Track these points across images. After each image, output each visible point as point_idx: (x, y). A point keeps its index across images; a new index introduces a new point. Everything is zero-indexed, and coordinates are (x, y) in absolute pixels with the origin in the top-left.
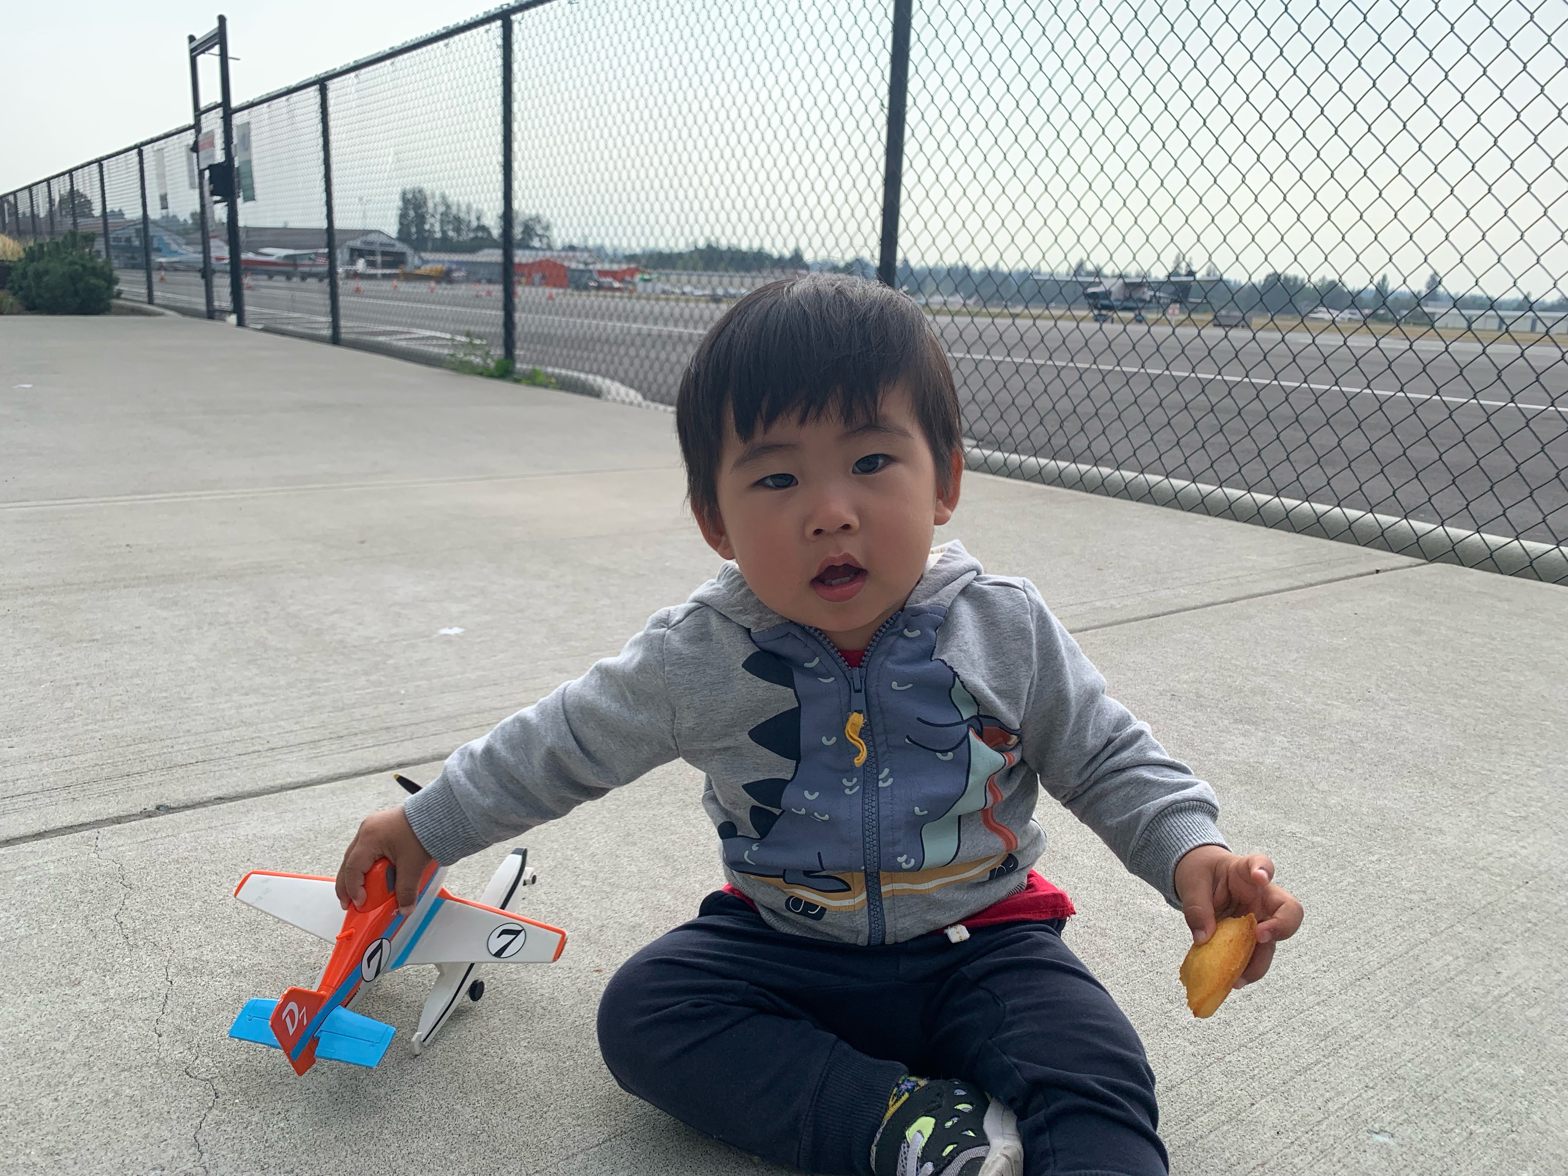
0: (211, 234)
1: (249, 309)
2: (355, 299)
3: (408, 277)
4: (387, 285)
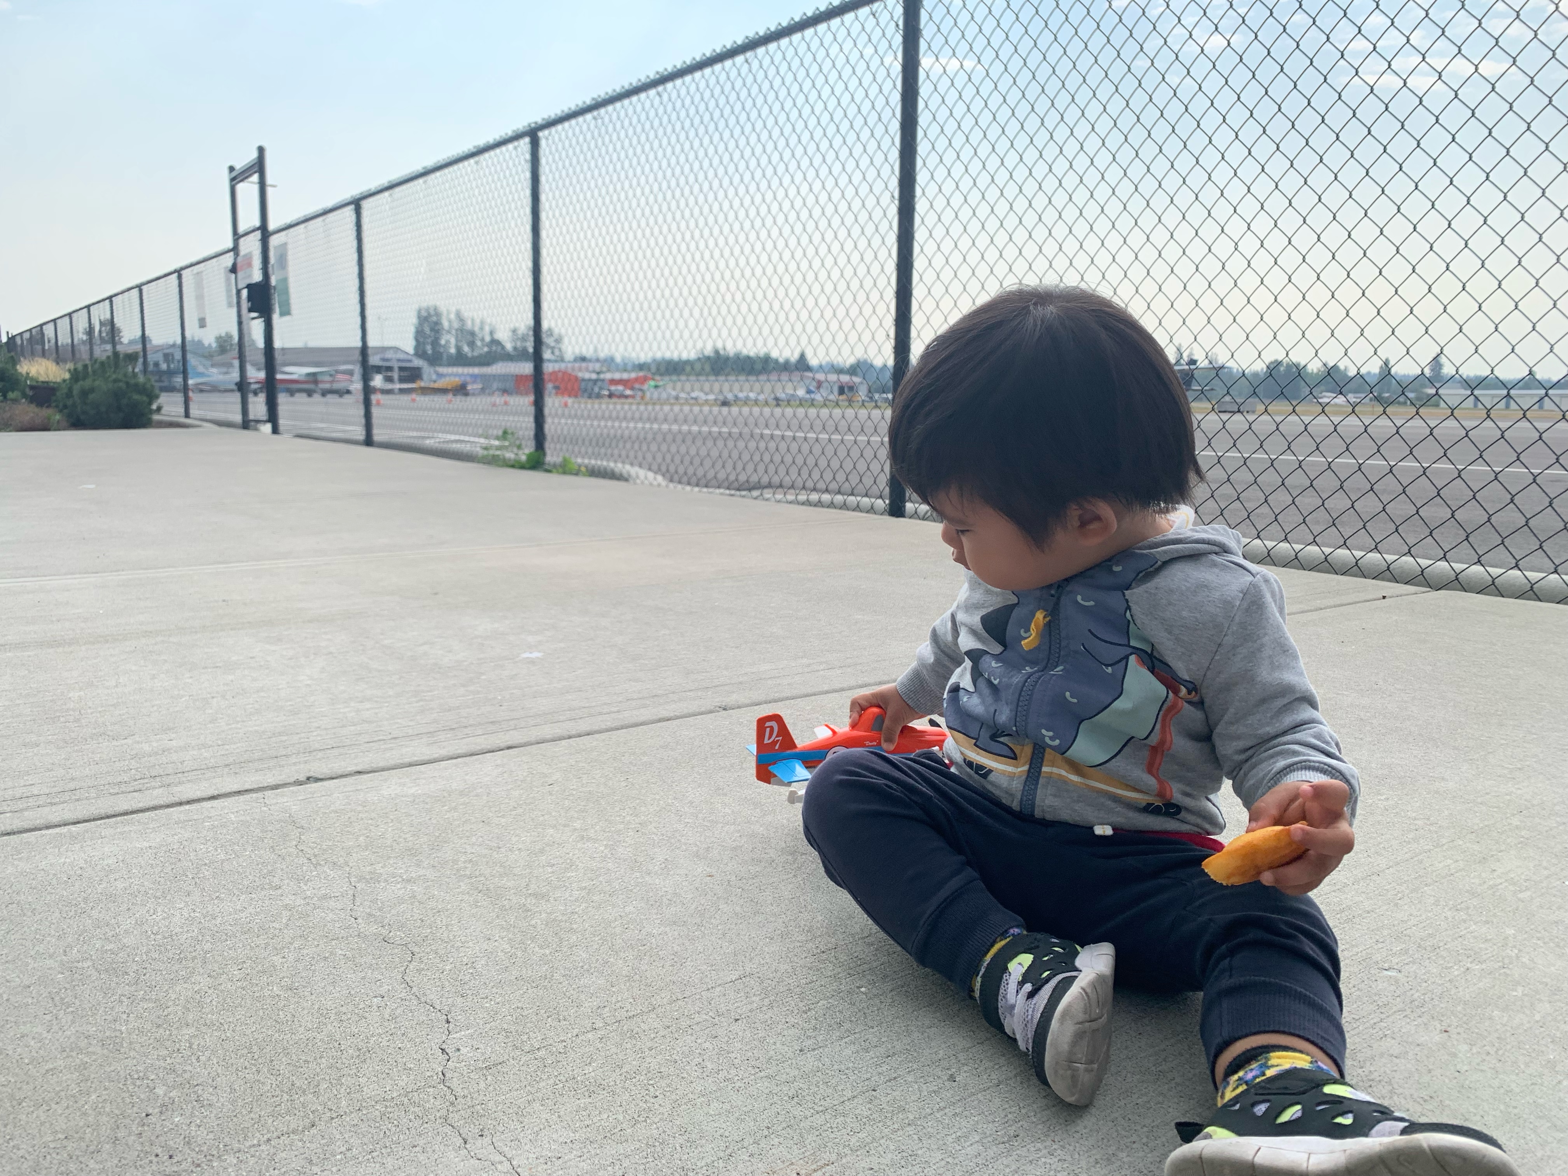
3: (425, 391)
4: (405, 399)
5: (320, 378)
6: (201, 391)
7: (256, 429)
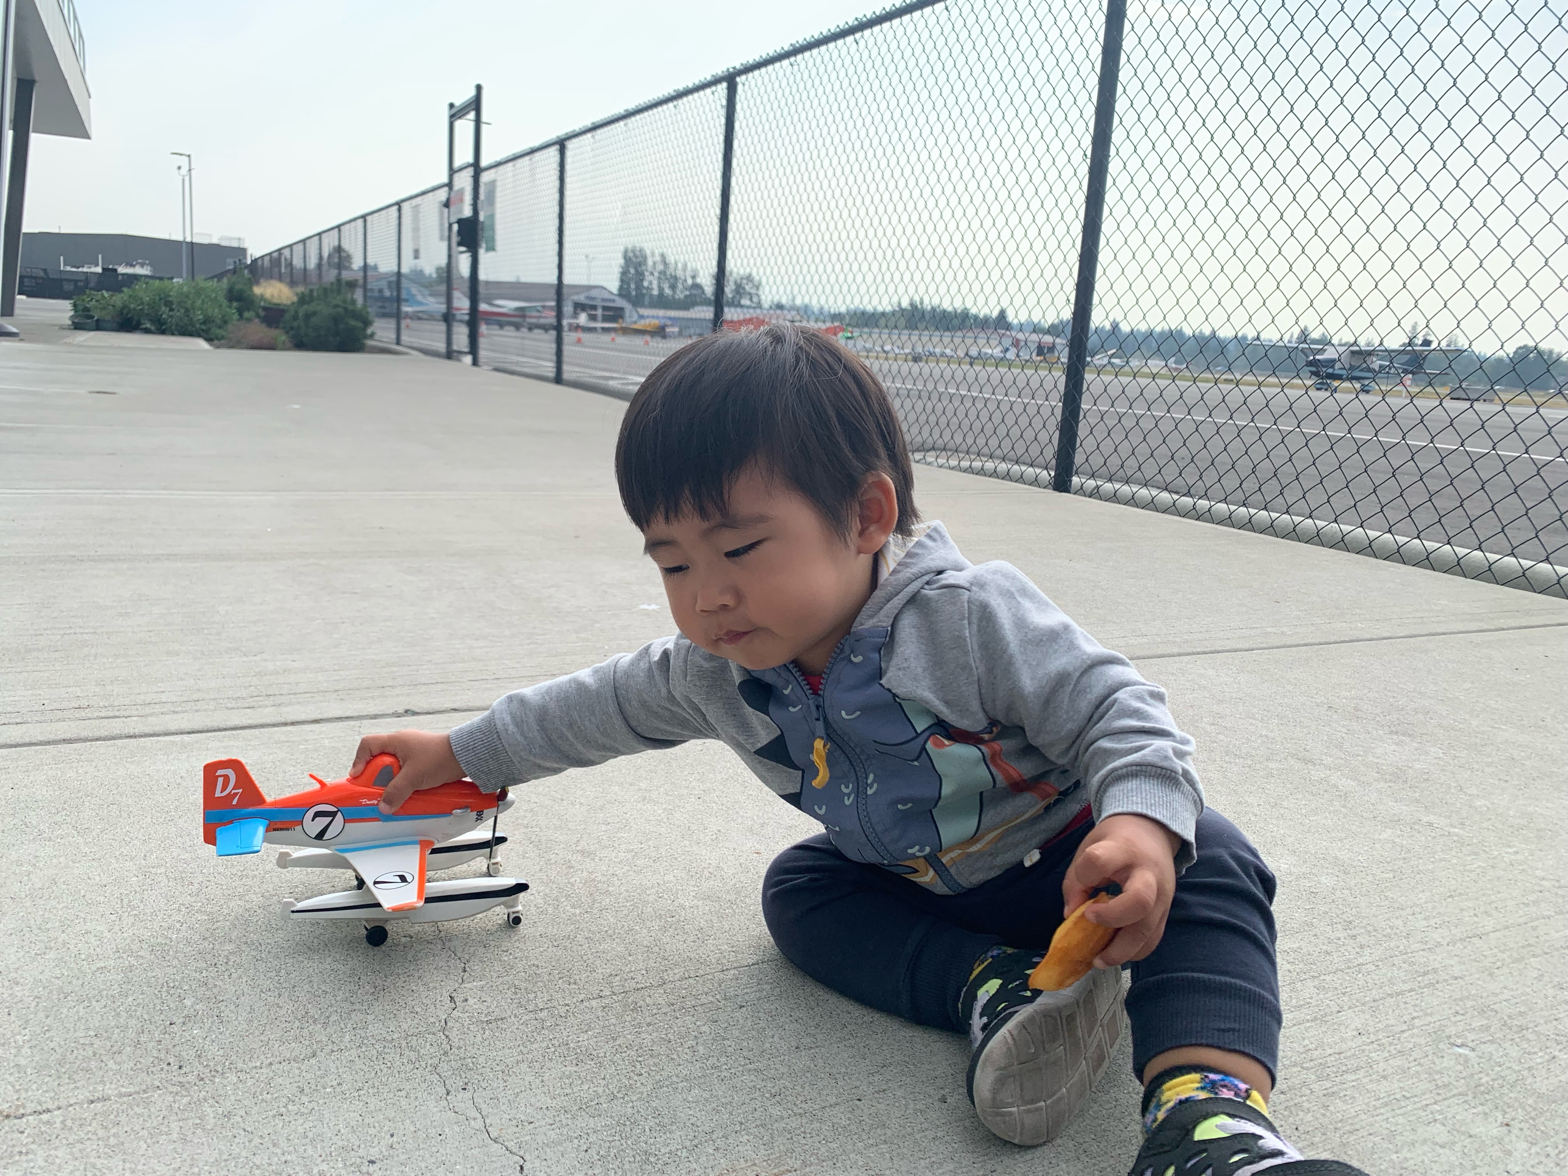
0: (455, 286)
1: (483, 354)
2: (577, 349)
3: (626, 331)
4: (606, 338)
5: (528, 314)
6: (420, 319)
7: (459, 360)
